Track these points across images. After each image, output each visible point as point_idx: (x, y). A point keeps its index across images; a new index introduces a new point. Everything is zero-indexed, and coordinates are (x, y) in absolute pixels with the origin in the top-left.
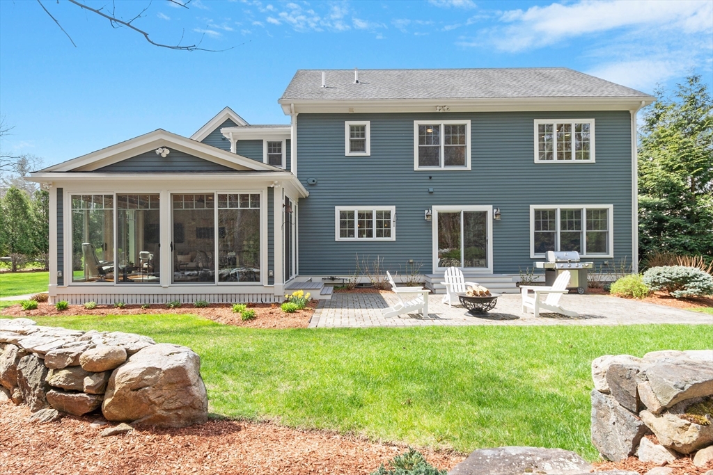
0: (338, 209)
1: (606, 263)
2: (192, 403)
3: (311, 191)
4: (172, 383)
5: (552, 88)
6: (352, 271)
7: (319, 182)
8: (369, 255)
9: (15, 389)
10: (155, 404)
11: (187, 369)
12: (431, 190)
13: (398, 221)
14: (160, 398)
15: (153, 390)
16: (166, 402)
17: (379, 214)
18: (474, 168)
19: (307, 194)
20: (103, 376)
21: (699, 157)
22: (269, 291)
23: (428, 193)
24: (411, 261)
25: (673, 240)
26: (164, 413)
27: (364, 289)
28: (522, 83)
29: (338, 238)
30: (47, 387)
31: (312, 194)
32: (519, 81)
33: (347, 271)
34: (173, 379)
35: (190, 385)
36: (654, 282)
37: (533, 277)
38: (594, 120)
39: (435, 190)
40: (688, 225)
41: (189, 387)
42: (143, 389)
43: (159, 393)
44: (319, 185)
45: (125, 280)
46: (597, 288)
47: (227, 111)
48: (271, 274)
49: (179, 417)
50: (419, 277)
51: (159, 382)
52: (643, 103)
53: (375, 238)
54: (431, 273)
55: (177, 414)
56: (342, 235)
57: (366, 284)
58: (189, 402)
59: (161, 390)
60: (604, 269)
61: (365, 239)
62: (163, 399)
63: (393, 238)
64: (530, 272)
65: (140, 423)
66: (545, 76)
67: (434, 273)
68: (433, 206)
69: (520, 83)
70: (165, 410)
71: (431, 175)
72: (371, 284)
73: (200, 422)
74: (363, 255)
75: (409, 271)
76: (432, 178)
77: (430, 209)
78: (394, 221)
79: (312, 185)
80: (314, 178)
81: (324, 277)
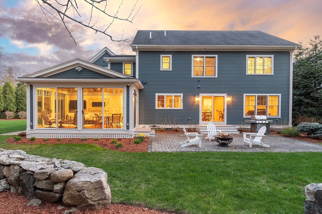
0: (157, 95)
1: (277, 120)
2: (105, 197)
3: (145, 86)
4: (96, 189)
5: (254, 41)
6: (163, 123)
7: (148, 82)
8: (171, 116)
9: (19, 187)
10: (88, 199)
11: (103, 181)
12: (199, 87)
13: (184, 101)
14: (90, 196)
15: (87, 192)
16: (93, 197)
18: (218, 77)
19: (143, 87)
20: (63, 184)
21: (319, 72)
22: (127, 132)
23: (197, 88)
24: (190, 118)
25: (305, 109)
26: (93, 203)
27: (169, 131)
28: (241, 38)
30: (36, 188)
31: (145, 88)
32: (239, 37)
33: (161, 123)
34: (96, 186)
35: (104, 189)
36: (302, 130)
37: (245, 126)
38: (273, 55)
39: (201, 87)
40: (313, 103)
41: (104, 190)
42: (82, 192)
43: (90, 193)
44: (148, 84)
45: (61, 127)
46: (273, 132)
47: (106, 49)
48: (128, 125)
49: (99, 204)
50: (194, 126)
51: (90, 188)
52: (296, 48)
53: (173, 108)
54: (199, 124)
55: (98, 203)
56: (158, 107)
57: (169, 129)
58: (104, 197)
59: (91, 192)
60: (277, 123)
61: (169, 108)
62: (92, 196)
63: (182, 108)
64: (243, 124)
65: (81, 207)
66: (250, 35)
68: (200, 94)
69: (239, 38)
70: (93, 201)
72: (171, 129)
73: (108, 206)
74: (168, 116)
75: (189, 123)
76: (200, 81)
77: (198, 95)
78: (182, 100)
79: (145, 84)
80: (146, 81)
81: (150, 125)
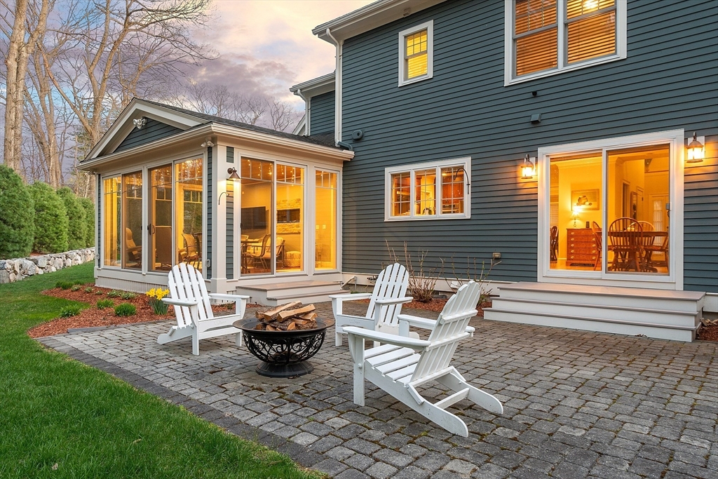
7: (367, 134)
12: (535, 117)
13: (475, 184)
18: (633, 53)
23: (530, 125)
29: (388, 216)
31: (359, 154)
39: (544, 117)
44: (367, 139)
48: (209, 265)
53: (438, 215)
54: (534, 279)
61: (427, 217)
63: (467, 213)
67: (540, 279)
68: (540, 150)
75: (477, 272)
76: (539, 93)
77: (534, 153)
78: (468, 185)
79: (357, 140)
80: (359, 130)
81: (368, 277)
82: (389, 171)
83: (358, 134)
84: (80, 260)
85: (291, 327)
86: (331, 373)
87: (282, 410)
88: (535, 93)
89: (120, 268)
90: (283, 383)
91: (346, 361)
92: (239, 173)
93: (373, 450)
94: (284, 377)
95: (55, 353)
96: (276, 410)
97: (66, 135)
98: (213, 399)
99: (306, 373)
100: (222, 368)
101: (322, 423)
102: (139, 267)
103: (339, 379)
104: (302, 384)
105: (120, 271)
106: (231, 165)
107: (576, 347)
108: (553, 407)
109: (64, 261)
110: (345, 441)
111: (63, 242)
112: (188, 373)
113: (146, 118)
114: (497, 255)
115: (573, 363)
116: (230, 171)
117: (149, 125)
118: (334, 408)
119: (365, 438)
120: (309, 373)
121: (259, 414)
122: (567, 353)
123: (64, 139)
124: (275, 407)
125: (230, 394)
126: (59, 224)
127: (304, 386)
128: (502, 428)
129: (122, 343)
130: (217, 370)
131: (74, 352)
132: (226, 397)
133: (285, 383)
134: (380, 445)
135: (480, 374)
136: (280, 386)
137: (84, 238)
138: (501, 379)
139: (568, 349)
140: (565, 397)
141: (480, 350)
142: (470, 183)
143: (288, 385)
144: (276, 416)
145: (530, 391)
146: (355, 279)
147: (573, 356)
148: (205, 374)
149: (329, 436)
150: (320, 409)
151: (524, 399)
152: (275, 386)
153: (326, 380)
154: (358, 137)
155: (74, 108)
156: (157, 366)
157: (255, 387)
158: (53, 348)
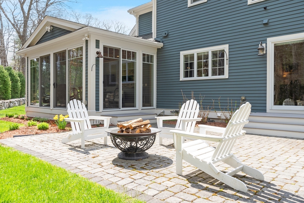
3: (164, 42)
7: (170, 33)
12: (265, 21)
13: (231, 59)
17: (214, 54)
23: (263, 26)
29: (182, 78)
31: (166, 44)
39: (270, 21)
44: (170, 36)
53: (210, 77)
54: (265, 111)
56: (185, 76)
61: (203, 78)
63: (226, 76)
67: (268, 110)
68: (268, 39)
71: (264, 6)
76: (268, 8)
77: (265, 41)
78: (227, 60)
79: (165, 37)
80: (166, 32)
81: (171, 111)
82: (182, 54)
83: (165, 34)
84: (17, 104)
85: (137, 132)
86: (159, 158)
87: (136, 177)
88: (265, 8)
89: (39, 106)
90: (134, 163)
91: (166, 152)
92: (102, 54)
93: (193, 199)
94: (134, 160)
95: (7, 147)
96: (132, 177)
97: (9, 40)
98: (96, 171)
99: (145, 158)
100: (98, 155)
101: (160, 184)
102: (49, 106)
103: (164, 161)
104: (144, 163)
105: (38, 108)
106: (98, 50)
107: (295, 146)
108: (293, 177)
109: (9, 104)
110: (175, 193)
111: (8, 94)
112: (80, 157)
113: (52, 26)
114: (243, 98)
115: (296, 154)
116: (98, 53)
117: (54, 30)
118: (165, 176)
119: (187, 192)
120: (147, 158)
121: (123, 179)
122: (291, 149)
123: (8, 42)
124: (131, 175)
125: (105, 168)
126: (6, 85)
127: (146, 164)
128: (266, 188)
129: (42, 142)
130: (96, 156)
131: (17, 147)
132: (103, 170)
133: (135, 163)
134: (196, 196)
135: (244, 159)
136: (133, 164)
137: (19, 92)
138: (258, 162)
139: (291, 147)
140: (298, 172)
141: (241, 147)
142: (228, 59)
143: (137, 164)
144: (133, 180)
145: (276, 168)
146: (163, 112)
147: (295, 151)
148: (90, 158)
149: (165, 191)
150: (157, 176)
151: (274, 172)
152: (129, 165)
153: (158, 162)
154: (166, 35)
155: (13, 25)
156: (63, 154)
157: (119, 165)
158: (6, 145)
